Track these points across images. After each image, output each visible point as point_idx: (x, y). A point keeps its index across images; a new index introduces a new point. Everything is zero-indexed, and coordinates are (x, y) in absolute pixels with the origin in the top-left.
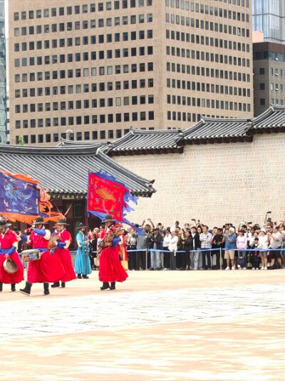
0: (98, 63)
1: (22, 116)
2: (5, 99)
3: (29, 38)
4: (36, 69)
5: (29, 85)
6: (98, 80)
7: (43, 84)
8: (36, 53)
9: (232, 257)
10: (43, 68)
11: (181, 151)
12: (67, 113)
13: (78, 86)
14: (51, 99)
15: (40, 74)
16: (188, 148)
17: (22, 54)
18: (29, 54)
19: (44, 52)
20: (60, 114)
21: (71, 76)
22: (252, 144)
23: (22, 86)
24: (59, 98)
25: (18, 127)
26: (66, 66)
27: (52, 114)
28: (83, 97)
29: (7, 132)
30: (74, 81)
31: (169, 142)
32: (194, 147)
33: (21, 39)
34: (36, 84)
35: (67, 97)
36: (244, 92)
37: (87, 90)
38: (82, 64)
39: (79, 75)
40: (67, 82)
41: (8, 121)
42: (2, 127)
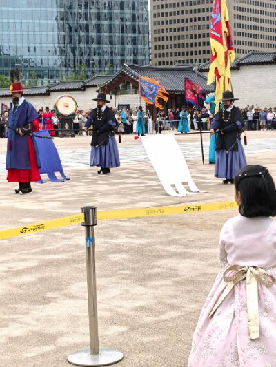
0: (198, 23)
1: (158, 51)
3: (161, 11)
4: (165, 27)
5: (161, 35)
6: (197, 32)
7: (169, 34)
8: (165, 18)
9: (264, 124)
10: (169, 26)
12: (181, 50)
13: (187, 36)
14: (173, 42)
15: (167, 29)
16: (242, 67)
17: (157, 19)
18: (161, 19)
19: (169, 18)
20: (177, 50)
21: (183, 30)
23: (157, 35)
24: (177, 42)
25: (156, 57)
26: (181, 25)
27: (174, 50)
28: (189, 41)
29: (150, 60)
30: (185, 33)
32: (245, 67)
33: (157, 11)
34: (165, 35)
35: (181, 42)
37: (192, 38)
38: (189, 24)
39: (187, 30)
40: (181, 33)
41: (150, 54)
42: (147, 58)
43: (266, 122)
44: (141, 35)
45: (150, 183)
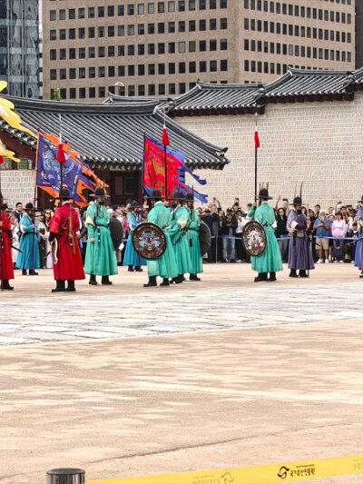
1: (59, 64)
2: (37, 42)
5: (67, 24)
6: (156, 19)
7: (87, 23)
9: (326, 246)
11: (261, 112)
12: (116, 61)
13: (131, 26)
14: (96, 42)
15: (81, 10)
16: (269, 107)
20: (106, 62)
21: (121, 13)
22: (353, 104)
23: (59, 25)
24: (106, 41)
25: (53, 78)
26: (116, 1)
27: (98, 62)
28: (137, 40)
29: (40, 84)
30: (126, 20)
31: (246, 100)
32: (279, 106)
34: (77, 23)
35: (116, 41)
36: (344, 37)
37: (142, 32)
39: (131, 12)
40: (117, 20)
41: (40, 70)
42: (33, 79)
43: (331, 242)
44: (19, 23)
45: (88, 396)
